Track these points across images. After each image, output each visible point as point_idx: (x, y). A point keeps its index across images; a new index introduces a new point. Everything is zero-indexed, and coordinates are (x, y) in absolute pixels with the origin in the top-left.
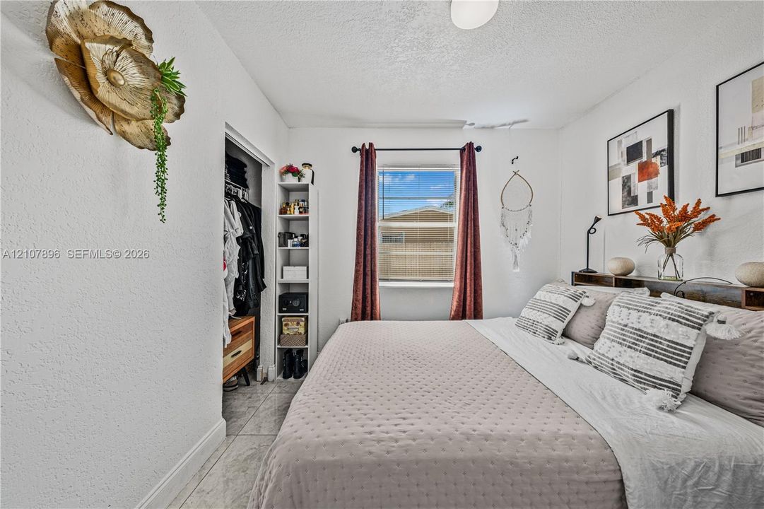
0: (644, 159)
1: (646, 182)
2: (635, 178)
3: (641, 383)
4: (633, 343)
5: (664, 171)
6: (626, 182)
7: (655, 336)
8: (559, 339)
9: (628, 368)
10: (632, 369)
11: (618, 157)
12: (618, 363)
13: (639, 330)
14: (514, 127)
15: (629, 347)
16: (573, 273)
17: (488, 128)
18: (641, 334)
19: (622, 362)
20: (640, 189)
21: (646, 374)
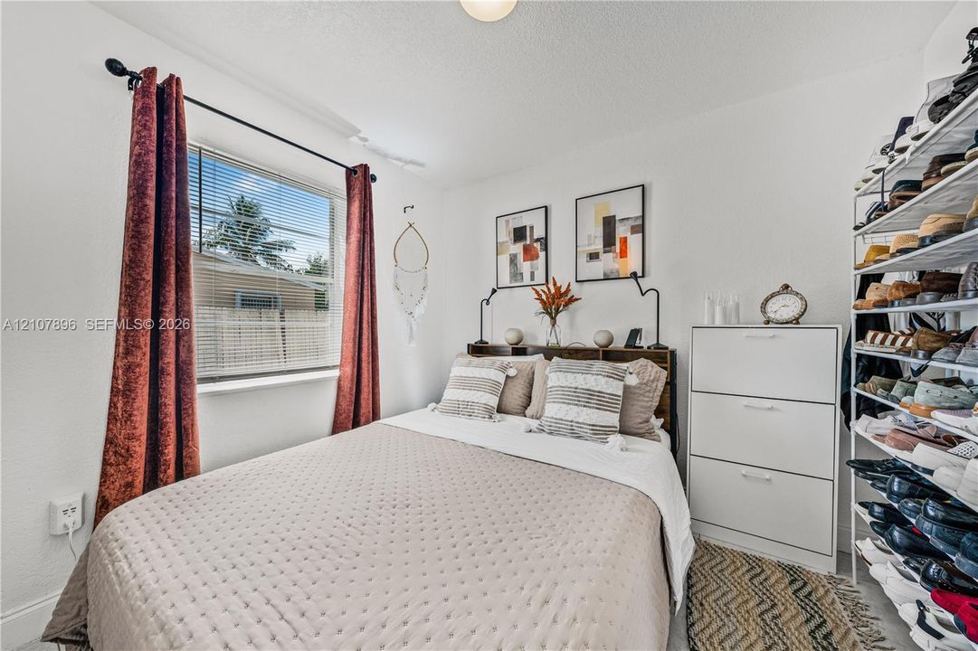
0: (528, 242)
1: (529, 262)
2: (521, 257)
3: (597, 434)
4: (587, 402)
5: (542, 255)
6: (513, 260)
7: (599, 392)
8: (498, 416)
9: (587, 424)
10: (590, 425)
11: (506, 236)
12: (578, 423)
13: (588, 390)
14: (410, 167)
15: (585, 406)
16: (469, 345)
17: (379, 154)
18: (591, 393)
19: (581, 421)
20: (526, 267)
21: (600, 426)
